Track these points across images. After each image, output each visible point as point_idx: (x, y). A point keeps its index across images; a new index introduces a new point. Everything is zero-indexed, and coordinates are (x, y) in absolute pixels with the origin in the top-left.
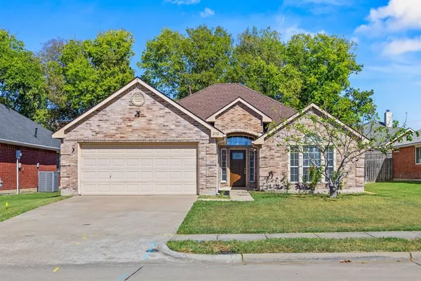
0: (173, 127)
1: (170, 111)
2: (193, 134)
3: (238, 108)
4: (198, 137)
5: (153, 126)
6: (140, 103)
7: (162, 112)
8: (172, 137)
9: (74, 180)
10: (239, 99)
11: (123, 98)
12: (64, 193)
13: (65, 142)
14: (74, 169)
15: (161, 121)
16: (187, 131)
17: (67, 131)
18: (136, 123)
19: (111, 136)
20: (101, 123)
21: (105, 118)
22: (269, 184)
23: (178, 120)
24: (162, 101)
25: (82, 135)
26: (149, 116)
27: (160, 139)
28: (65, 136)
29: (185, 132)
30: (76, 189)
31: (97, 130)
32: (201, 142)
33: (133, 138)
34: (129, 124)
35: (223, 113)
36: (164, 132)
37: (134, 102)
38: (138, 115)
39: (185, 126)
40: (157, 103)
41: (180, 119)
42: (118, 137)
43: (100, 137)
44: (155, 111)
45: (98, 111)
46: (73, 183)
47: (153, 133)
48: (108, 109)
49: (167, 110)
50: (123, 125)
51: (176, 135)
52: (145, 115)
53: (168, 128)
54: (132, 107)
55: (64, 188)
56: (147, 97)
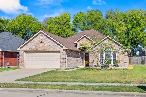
0: (52, 46)
1: (51, 41)
2: (58, 48)
3: (84, 38)
4: (60, 49)
5: (46, 46)
6: (42, 38)
7: (49, 41)
8: (52, 49)
9: (23, 63)
10: (85, 35)
11: (37, 37)
12: (21, 67)
13: (21, 51)
14: (23, 60)
15: (48, 44)
16: (56, 47)
17: (21, 48)
18: (41, 45)
19: (34, 49)
20: (31, 45)
21: (32, 43)
22: (93, 65)
23: (53, 44)
24: (48, 38)
25: (25, 49)
26: (45, 42)
27: (48, 50)
28: (21, 49)
29: (55, 47)
30: (24, 66)
31: (30, 47)
32: (60, 51)
33: (40, 50)
34: (39, 45)
35: (79, 40)
36: (49, 47)
37: (40, 38)
38: (41, 42)
39: (55, 46)
40: (47, 38)
41: (54, 43)
42: (35, 50)
43: (30, 50)
44: (46, 41)
45: (30, 41)
46: (23, 64)
47: (46, 48)
48: (32, 41)
49: (50, 40)
50: (37, 46)
51: (53, 49)
52: (44, 42)
53: (50, 46)
54: (40, 40)
55: (21, 66)
56: (44, 36)
